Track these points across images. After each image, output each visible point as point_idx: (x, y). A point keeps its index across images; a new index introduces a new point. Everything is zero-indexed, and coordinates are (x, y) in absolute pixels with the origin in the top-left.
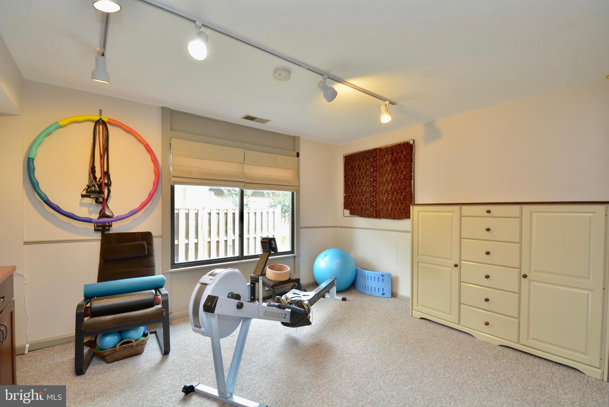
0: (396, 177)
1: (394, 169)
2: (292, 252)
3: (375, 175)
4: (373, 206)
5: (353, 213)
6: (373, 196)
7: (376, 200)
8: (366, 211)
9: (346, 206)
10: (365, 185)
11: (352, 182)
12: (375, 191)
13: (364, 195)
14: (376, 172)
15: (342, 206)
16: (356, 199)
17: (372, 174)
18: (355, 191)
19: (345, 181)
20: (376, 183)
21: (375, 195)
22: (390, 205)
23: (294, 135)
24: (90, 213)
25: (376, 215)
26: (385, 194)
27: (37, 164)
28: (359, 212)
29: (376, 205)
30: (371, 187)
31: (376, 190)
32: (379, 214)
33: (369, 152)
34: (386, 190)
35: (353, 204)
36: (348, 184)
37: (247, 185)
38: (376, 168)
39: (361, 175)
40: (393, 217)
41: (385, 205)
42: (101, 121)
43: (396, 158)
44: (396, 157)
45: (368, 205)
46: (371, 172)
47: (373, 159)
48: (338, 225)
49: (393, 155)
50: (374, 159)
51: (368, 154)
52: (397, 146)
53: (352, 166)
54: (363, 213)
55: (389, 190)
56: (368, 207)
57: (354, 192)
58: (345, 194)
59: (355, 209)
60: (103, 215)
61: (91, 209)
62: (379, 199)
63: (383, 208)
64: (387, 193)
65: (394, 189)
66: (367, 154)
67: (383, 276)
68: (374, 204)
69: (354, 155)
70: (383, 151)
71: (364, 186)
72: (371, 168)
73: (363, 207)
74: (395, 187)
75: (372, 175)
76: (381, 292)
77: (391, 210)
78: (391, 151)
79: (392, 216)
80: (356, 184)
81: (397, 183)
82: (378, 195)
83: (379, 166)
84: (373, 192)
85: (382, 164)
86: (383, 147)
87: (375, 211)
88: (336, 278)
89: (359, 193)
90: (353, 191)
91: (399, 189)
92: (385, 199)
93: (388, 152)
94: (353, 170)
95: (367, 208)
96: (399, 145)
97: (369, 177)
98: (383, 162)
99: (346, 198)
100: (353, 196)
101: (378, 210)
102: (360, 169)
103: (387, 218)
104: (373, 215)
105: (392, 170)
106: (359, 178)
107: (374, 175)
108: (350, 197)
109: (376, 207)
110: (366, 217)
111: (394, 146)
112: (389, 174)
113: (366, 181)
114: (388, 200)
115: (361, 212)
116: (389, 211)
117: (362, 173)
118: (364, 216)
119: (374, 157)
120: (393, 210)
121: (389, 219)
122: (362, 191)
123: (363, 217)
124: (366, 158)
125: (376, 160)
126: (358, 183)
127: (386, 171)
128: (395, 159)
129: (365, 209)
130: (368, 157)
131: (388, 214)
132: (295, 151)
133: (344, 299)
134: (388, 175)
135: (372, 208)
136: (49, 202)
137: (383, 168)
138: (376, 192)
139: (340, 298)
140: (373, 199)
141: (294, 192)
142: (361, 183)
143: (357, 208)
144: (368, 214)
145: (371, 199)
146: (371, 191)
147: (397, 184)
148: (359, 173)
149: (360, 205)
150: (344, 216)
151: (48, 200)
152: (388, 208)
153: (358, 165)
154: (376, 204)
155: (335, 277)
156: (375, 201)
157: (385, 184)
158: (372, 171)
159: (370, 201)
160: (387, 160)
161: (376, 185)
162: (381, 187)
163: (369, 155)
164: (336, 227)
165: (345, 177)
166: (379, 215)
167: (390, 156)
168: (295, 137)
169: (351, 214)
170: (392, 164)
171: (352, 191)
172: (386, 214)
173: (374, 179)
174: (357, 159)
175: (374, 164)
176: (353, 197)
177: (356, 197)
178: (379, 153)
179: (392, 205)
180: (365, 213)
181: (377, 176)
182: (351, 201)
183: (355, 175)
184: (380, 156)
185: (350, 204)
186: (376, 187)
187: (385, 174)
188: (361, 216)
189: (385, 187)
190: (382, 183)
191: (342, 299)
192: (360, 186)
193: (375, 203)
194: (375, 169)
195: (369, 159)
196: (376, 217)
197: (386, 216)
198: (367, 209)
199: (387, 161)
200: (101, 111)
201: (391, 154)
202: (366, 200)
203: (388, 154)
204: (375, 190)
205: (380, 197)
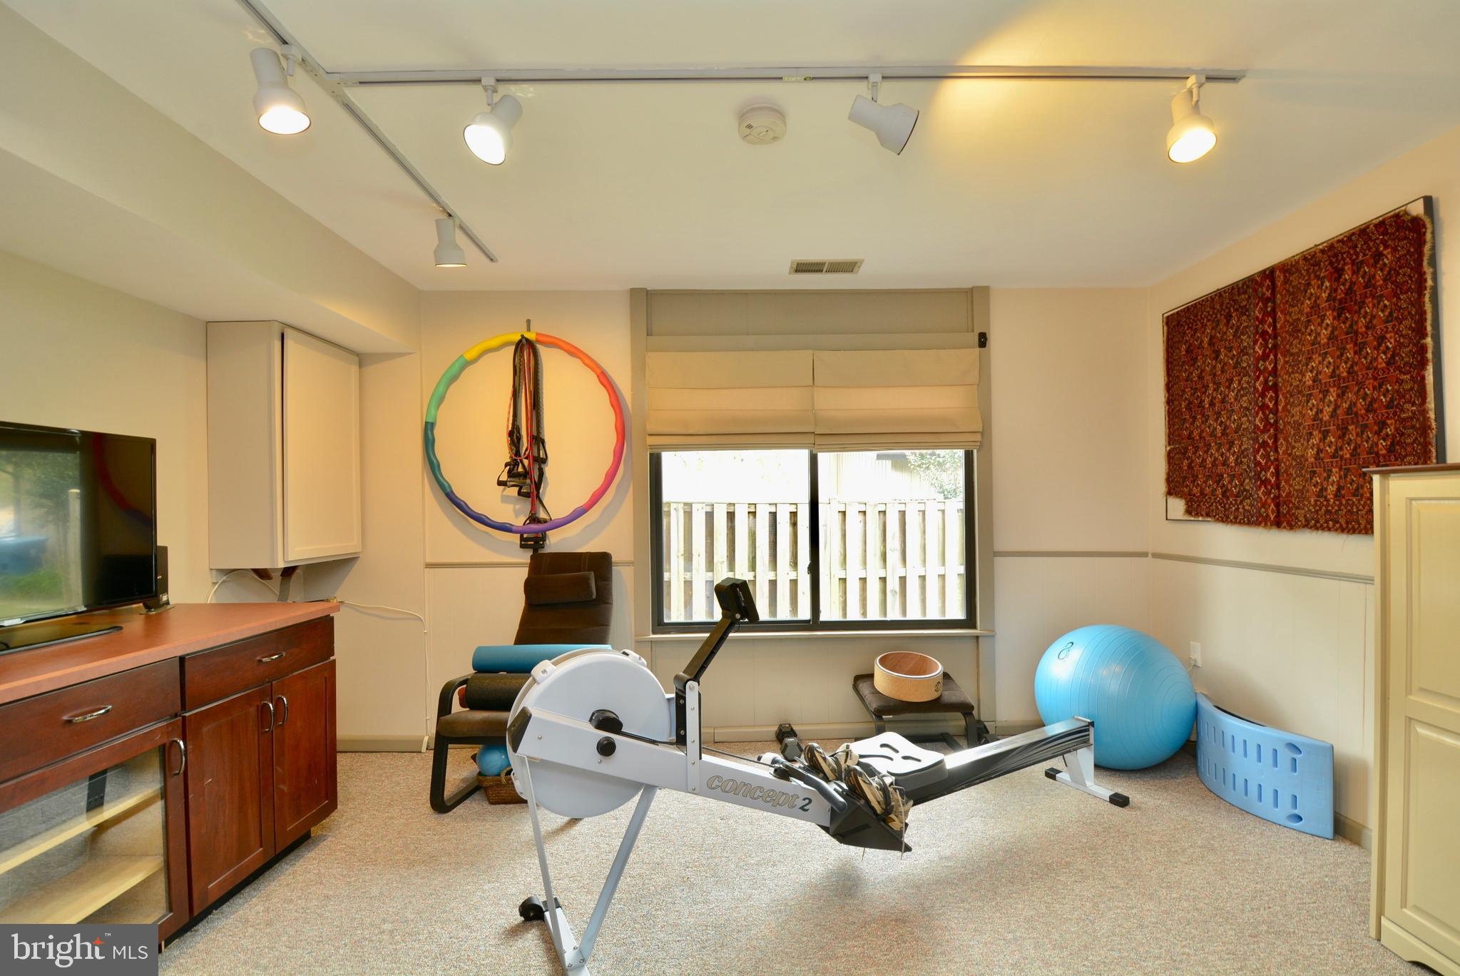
0: (1356, 364)
1: (1347, 333)
2: (970, 622)
3: (1270, 368)
4: (1265, 482)
5: (1197, 508)
6: (1264, 445)
7: (1277, 460)
8: (1241, 502)
9: (1173, 488)
10: (1236, 408)
11: (1190, 403)
12: (1272, 425)
13: (1232, 444)
14: (1276, 356)
15: (1162, 487)
16: (1204, 460)
17: (1261, 362)
18: (1202, 431)
19: (1169, 402)
20: (1277, 396)
21: (1270, 442)
22: (1334, 478)
23: (967, 285)
24: (517, 514)
25: (1276, 517)
26: (1311, 434)
27: (438, 432)
28: (1217, 507)
29: (1278, 478)
30: (1257, 413)
31: (1276, 422)
32: (1288, 512)
33: (1248, 286)
34: (1315, 418)
35: (1195, 478)
36: (1179, 410)
37: (820, 440)
38: (1275, 338)
39: (1222, 372)
40: (1347, 523)
41: (1311, 479)
42: (524, 341)
43: (1350, 288)
44: (1353, 283)
45: (1247, 481)
46: (1254, 357)
47: (1264, 309)
48: (1151, 550)
49: (1337, 280)
50: (1266, 307)
51: (1245, 293)
52: (1353, 238)
53: (1191, 345)
54: (1230, 508)
55: (1326, 418)
56: (1247, 488)
57: (1200, 438)
58: (1169, 444)
59: (1202, 493)
60: (533, 519)
61: (518, 507)
62: (1290, 455)
63: (1304, 487)
64: (1320, 431)
65: (1349, 411)
66: (1239, 295)
67: (1294, 747)
68: (1269, 475)
69: (1195, 306)
70: (1298, 270)
71: (1233, 411)
72: (1255, 342)
73: (1229, 487)
74: (1353, 404)
75: (1258, 369)
76: (1285, 808)
77: (1336, 496)
78: (1331, 264)
79: (1343, 521)
80: (1204, 407)
81: (1361, 385)
82: (1286, 439)
83: (1286, 332)
84: (1265, 430)
85: (1299, 319)
86: (1297, 258)
87: (1273, 499)
88: (1092, 724)
89: (1216, 436)
90: (1196, 433)
91: (1367, 411)
92: (1311, 453)
93: (1320, 269)
94: (1195, 360)
95: (1245, 490)
96: (1362, 232)
97: (1250, 376)
98: (1302, 314)
99: (1173, 458)
100: (1197, 449)
101: (1284, 495)
102: (1217, 353)
103: (1323, 529)
104: (1267, 515)
105: (1336, 337)
106: (1214, 383)
107: (1266, 368)
108: (1184, 454)
109: (1278, 486)
110: (1240, 523)
111: (1339, 241)
112: (1326, 353)
113: (1239, 391)
114: (1322, 455)
115: (1224, 507)
116: (1328, 501)
117: (1223, 367)
118: (1236, 518)
119: (1266, 301)
120: (1344, 497)
121: (1329, 529)
122: (1225, 430)
123: (1231, 521)
124: (1236, 310)
125: (1274, 310)
126: (1212, 404)
127: (1313, 344)
128: (1349, 292)
129: (1237, 496)
130: (1244, 303)
131: (1327, 512)
132: (973, 331)
133: (1119, 801)
134: (1320, 359)
135: (1263, 488)
136: (453, 496)
137: (1303, 334)
138: (1276, 429)
139: (1103, 789)
140: (1267, 456)
141: (972, 451)
142: (1223, 401)
143: (1207, 490)
144: (1248, 511)
145: (1258, 457)
146: (1256, 427)
147: (1359, 391)
148: (1214, 367)
149: (1218, 482)
150: (1167, 519)
151: (452, 492)
152: (1323, 489)
153: (1212, 338)
154: (1277, 474)
155: (1089, 720)
156: (1272, 463)
157: (1311, 395)
158: (1260, 352)
159: (1255, 466)
160: (1315, 301)
161: (1276, 404)
162: (1295, 410)
163: (1249, 297)
164: (1145, 555)
165: (1169, 387)
166: (1290, 516)
167: (1327, 284)
168: (972, 289)
169: (1189, 511)
170: (1335, 314)
171: (1191, 433)
172: (1317, 512)
173: (1266, 381)
174: (1208, 320)
175: (1266, 326)
176: (1194, 453)
177: (1206, 452)
178: (1286, 281)
179: (1340, 477)
180: (1238, 509)
181: (1279, 367)
182: (1190, 467)
183: (1201, 377)
184: (1288, 291)
185: (1185, 478)
186: (1276, 412)
187: (1310, 358)
188: (1223, 521)
189: (1311, 409)
190: (1300, 392)
191: (1110, 798)
192: (1219, 414)
193: (1272, 469)
194: (1270, 346)
195: (1247, 310)
196: (1278, 524)
197: (1317, 521)
198: (1243, 494)
199: (1315, 307)
200: (528, 321)
201: (1331, 274)
202: (1241, 462)
203: (1318, 277)
204: (1272, 421)
205: (1294, 447)
